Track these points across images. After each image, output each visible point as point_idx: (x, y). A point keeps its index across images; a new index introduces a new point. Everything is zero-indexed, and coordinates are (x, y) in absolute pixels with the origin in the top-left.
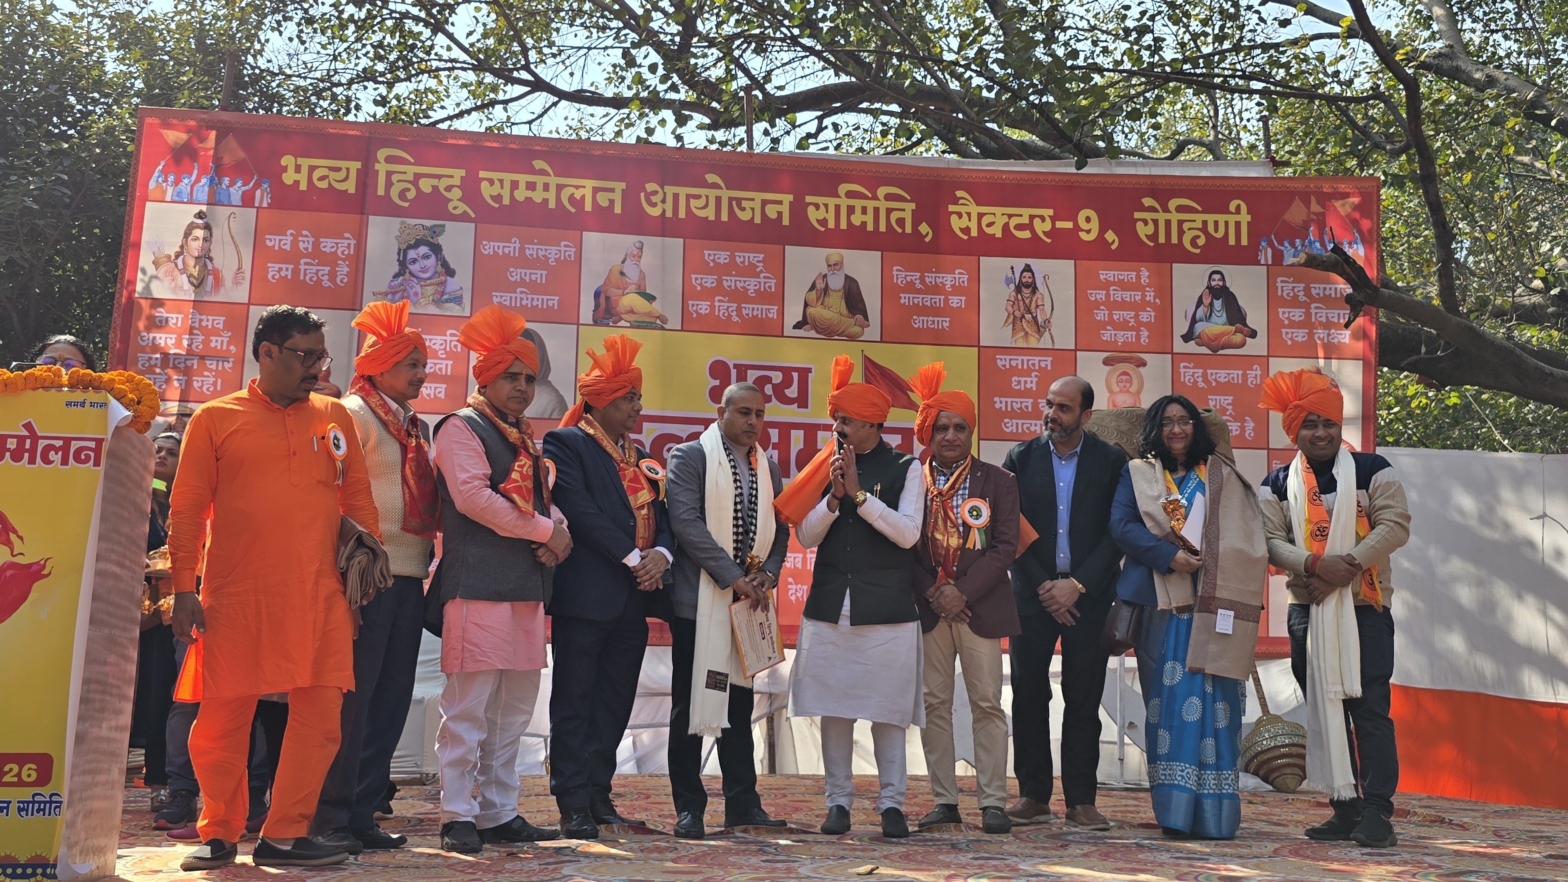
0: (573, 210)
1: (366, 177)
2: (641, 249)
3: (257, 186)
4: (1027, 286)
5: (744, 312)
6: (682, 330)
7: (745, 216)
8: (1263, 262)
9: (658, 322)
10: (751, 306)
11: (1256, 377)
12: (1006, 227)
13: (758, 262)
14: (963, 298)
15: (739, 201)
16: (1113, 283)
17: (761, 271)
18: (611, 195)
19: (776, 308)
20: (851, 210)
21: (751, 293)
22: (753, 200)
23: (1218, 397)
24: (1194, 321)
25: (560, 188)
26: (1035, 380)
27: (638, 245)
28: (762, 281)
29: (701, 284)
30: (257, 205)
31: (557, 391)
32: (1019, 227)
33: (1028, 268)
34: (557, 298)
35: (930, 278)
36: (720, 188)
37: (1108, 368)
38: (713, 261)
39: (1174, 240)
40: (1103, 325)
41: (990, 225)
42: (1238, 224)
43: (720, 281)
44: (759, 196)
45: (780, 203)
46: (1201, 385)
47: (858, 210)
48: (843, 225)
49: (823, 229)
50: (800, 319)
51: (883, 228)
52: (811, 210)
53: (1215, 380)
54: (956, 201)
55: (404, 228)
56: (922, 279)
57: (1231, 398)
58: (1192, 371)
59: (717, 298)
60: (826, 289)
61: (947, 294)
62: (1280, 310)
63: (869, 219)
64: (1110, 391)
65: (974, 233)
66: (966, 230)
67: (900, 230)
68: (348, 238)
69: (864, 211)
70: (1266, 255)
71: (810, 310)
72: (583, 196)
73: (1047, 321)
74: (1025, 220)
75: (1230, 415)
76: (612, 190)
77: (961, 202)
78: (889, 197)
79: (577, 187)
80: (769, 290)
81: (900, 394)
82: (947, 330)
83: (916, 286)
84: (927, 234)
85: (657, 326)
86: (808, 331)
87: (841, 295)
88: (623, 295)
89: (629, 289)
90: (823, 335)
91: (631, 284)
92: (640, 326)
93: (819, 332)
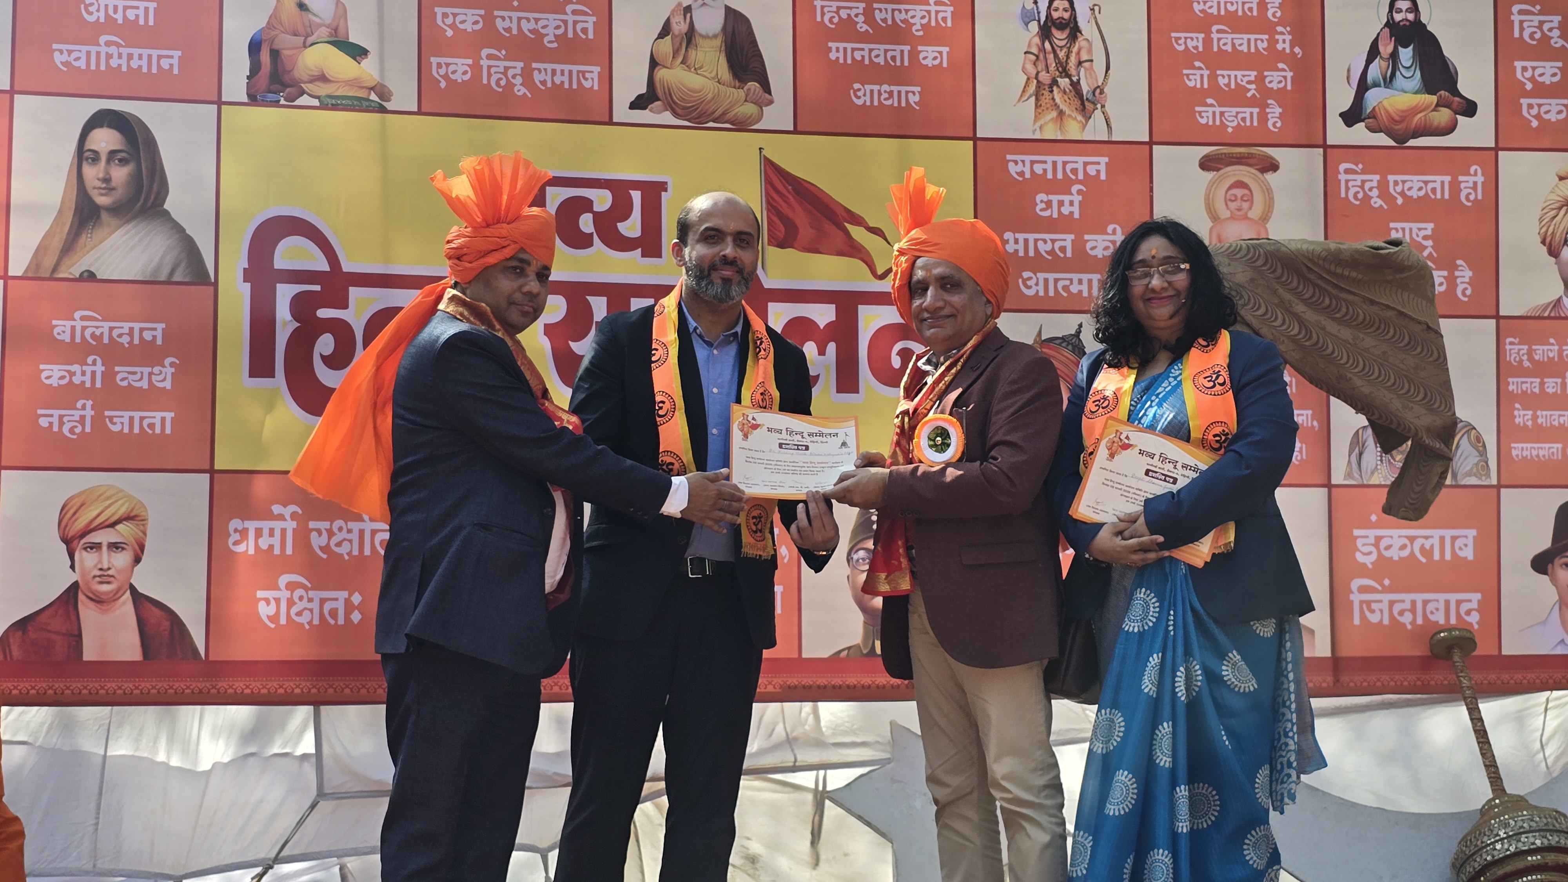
4: (1061, 25)
5: (537, 77)
6: (419, 112)
9: (373, 97)
10: (549, 67)
11: (1475, 187)
14: (945, 50)
16: (1218, 19)
17: (568, 1)
19: (597, 69)
21: (549, 42)
23: (1407, 226)
24: (1363, 87)
26: (1077, 199)
28: (570, 18)
29: (453, 26)
31: (182, 231)
34: (177, 54)
35: (883, 12)
37: (1209, 175)
40: (1199, 96)
43: (489, 20)
46: (1377, 202)
50: (643, 90)
53: (1402, 194)
56: (869, 14)
57: (1431, 226)
58: (1360, 178)
59: (485, 52)
60: (690, 35)
61: (915, 42)
62: (1518, 65)
64: (1214, 217)
71: (661, 74)
73: (1098, 90)
80: (584, 37)
81: (830, 227)
82: (918, 108)
83: (858, 26)
85: (373, 104)
86: (659, 113)
87: (718, 42)
88: (305, 47)
89: (315, 35)
90: (688, 120)
91: (320, 25)
92: (338, 104)
93: (676, 114)
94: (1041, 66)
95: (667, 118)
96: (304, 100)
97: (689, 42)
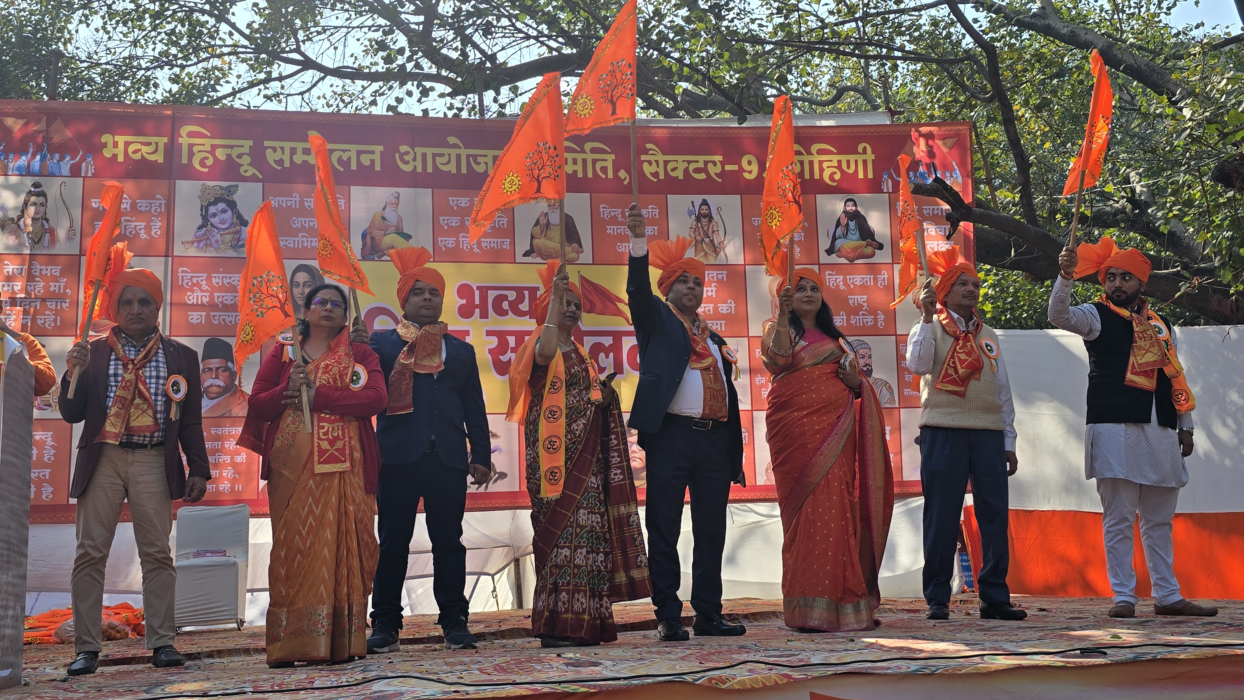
0: (342, 170)
1: (172, 150)
2: (398, 198)
3: (83, 159)
4: (705, 216)
5: (483, 245)
7: (480, 169)
8: (885, 191)
10: (488, 240)
11: (884, 280)
12: (686, 170)
14: (656, 228)
15: (475, 157)
18: (371, 156)
19: (508, 240)
21: (488, 230)
22: (486, 156)
23: (856, 297)
24: (834, 239)
26: (715, 289)
27: (395, 195)
28: (496, 220)
29: (447, 224)
30: (83, 175)
32: (697, 171)
33: (705, 203)
36: (460, 148)
38: (456, 205)
39: (817, 176)
41: (674, 169)
42: (865, 162)
43: (462, 221)
44: (490, 153)
46: (842, 287)
47: (570, 161)
50: (528, 249)
51: (590, 175)
53: (853, 283)
54: (646, 152)
55: (204, 189)
57: (866, 296)
58: (835, 277)
59: (461, 235)
60: (548, 224)
63: (579, 167)
65: (662, 176)
66: (656, 175)
67: (603, 176)
68: (160, 199)
69: (575, 162)
70: (887, 185)
71: (536, 241)
72: (349, 158)
73: (721, 243)
74: (701, 165)
75: (866, 310)
76: (373, 152)
77: (650, 152)
78: (594, 150)
79: (344, 151)
80: (503, 227)
81: (610, 304)
83: (619, 219)
84: (625, 179)
86: (535, 258)
87: (559, 228)
88: (385, 235)
89: (390, 230)
91: (391, 226)
93: (542, 258)
94: (697, 233)
95: (539, 260)
96: (386, 258)
97: (547, 228)
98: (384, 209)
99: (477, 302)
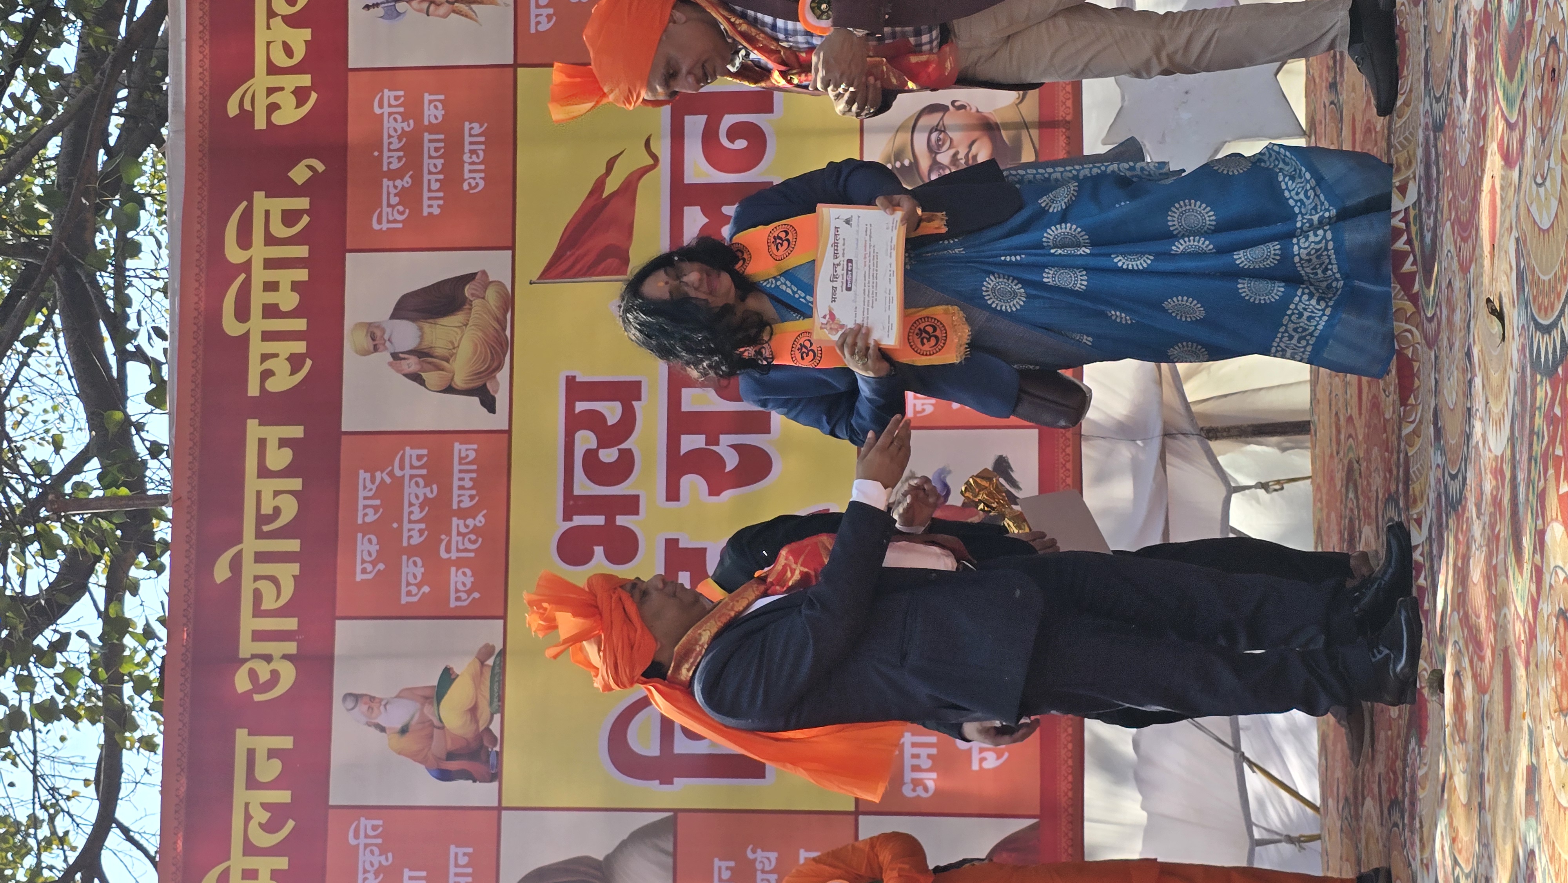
0: (291, 824)
2: (357, 698)
5: (467, 504)
6: (504, 617)
7: (290, 508)
9: (490, 662)
10: (456, 492)
12: (292, 21)
13: (373, 481)
14: (427, 97)
15: (262, 519)
17: (391, 474)
18: (261, 756)
19: (457, 446)
20: (271, 311)
21: (432, 492)
22: (259, 493)
25: (250, 849)
27: (350, 703)
28: (408, 472)
29: (419, 586)
31: (623, 845)
34: (453, 849)
35: (392, 160)
36: (239, 554)
38: (374, 564)
41: (288, 51)
43: (412, 551)
44: (252, 482)
45: (262, 442)
47: (271, 298)
48: (300, 324)
49: (309, 363)
50: (476, 400)
51: (302, 251)
52: (275, 385)
54: (246, 116)
56: (394, 175)
59: (444, 555)
60: (421, 353)
61: (420, 129)
63: (286, 277)
65: (305, 80)
66: (301, 95)
67: (306, 219)
69: (271, 286)
71: (459, 382)
72: (265, 806)
76: (251, 754)
77: (247, 106)
78: (244, 241)
79: (248, 818)
80: (425, 459)
82: (486, 125)
83: (406, 186)
84: (310, 167)
85: (498, 662)
86: (498, 384)
87: (426, 326)
88: (442, 728)
89: (432, 718)
90: (504, 356)
91: (422, 714)
92: (499, 696)
93: (499, 367)
95: (503, 376)
96: (495, 728)
97: (428, 355)
98: (382, 729)
99: (599, 520)
